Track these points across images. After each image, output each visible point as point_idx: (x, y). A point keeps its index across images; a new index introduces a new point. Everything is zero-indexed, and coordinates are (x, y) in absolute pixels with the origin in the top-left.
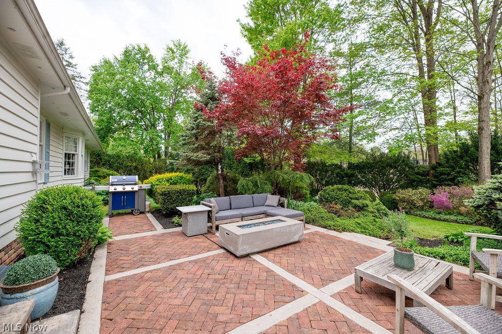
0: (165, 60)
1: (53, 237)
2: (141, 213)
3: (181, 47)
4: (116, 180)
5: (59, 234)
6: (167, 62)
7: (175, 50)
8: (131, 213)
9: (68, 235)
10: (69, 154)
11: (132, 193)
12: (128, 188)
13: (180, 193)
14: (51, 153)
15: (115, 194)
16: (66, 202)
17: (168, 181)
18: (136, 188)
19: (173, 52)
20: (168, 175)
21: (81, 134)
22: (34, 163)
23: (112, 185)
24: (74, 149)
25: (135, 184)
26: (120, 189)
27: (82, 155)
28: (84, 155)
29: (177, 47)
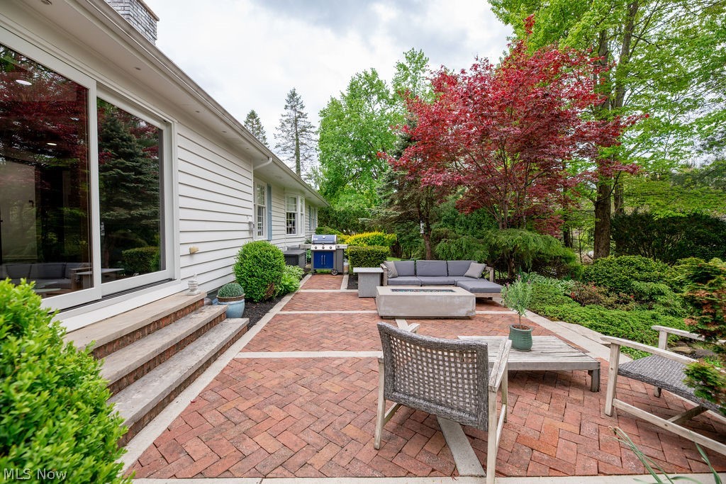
0: (397, 82)
1: (250, 277)
2: (339, 274)
3: (416, 59)
4: (317, 239)
5: (253, 276)
6: (399, 85)
7: (408, 65)
8: (330, 274)
9: (258, 277)
10: (290, 214)
11: (331, 253)
12: (327, 248)
13: (369, 254)
14: (273, 214)
15: (316, 253)
16: (257, 253)
17: (366, 241)
18: (334, 248)
19: (405, 69)
20: (366, 235)
21: (299, 193)
22: (250, 223)
23: (314, 244)
24: (294, 208)
25: (334, 244)
26: (320, 248)
27: (302, 214)
28: (304, 212)
29: (410, 59)
